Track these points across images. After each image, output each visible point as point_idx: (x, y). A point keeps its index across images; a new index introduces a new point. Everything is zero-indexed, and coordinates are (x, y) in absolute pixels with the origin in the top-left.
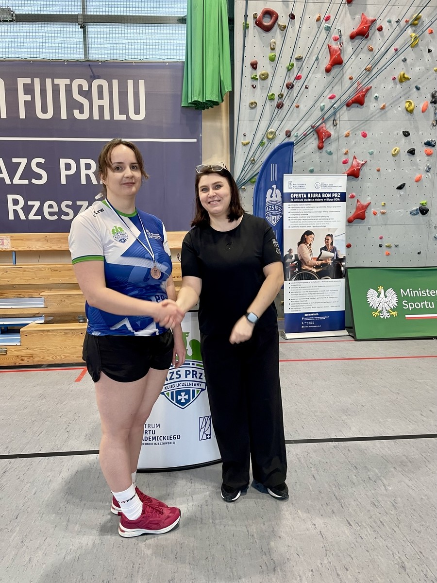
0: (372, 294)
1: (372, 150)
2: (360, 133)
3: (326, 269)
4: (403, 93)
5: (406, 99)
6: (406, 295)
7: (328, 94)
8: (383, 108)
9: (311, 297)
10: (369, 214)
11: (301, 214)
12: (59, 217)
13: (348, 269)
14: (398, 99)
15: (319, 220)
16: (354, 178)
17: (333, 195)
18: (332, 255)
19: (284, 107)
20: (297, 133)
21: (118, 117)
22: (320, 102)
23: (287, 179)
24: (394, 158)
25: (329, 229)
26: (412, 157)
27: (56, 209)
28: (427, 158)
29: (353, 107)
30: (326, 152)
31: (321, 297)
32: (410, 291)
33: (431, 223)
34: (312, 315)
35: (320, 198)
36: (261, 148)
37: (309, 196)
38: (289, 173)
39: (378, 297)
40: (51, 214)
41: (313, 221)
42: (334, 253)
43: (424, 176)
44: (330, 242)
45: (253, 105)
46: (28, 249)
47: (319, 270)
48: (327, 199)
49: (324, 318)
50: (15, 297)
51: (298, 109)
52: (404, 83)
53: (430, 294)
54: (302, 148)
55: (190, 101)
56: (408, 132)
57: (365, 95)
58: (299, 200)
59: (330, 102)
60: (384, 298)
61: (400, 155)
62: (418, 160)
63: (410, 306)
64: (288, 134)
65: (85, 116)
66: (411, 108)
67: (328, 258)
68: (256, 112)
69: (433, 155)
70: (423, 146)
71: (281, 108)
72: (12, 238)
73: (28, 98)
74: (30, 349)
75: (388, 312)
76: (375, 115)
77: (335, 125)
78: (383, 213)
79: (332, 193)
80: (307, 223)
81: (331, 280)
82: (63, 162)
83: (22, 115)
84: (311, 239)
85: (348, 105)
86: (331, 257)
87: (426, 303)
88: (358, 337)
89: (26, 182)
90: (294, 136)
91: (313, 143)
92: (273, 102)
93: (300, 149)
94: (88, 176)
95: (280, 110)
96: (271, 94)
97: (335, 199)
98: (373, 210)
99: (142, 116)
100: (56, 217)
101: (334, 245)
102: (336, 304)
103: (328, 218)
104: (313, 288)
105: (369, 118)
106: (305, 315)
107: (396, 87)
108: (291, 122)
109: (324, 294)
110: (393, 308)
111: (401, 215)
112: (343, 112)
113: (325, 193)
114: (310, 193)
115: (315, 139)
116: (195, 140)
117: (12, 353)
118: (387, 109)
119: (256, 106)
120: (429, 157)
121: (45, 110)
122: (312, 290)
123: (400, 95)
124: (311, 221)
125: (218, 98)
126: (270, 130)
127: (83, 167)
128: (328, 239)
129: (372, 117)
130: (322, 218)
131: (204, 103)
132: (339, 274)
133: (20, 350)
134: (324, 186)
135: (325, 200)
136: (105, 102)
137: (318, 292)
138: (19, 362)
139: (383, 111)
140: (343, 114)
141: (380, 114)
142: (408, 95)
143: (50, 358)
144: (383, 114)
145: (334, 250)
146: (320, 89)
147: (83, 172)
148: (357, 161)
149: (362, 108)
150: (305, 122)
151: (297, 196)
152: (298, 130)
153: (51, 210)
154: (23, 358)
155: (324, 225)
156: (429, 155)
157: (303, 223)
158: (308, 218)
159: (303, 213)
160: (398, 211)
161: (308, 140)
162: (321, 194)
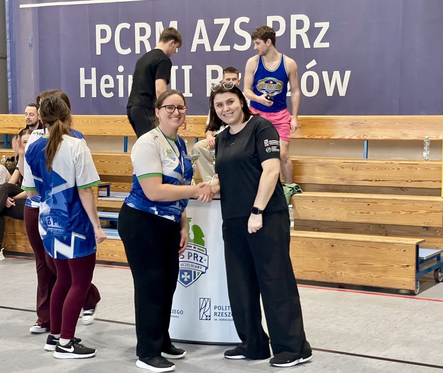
89: (227, 48)
147: (294, 32)
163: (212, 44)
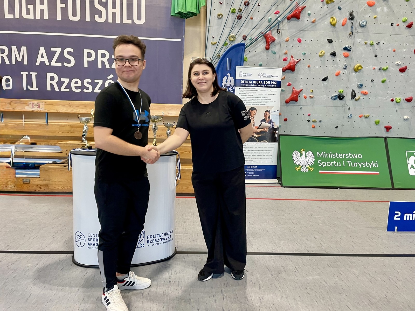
0: (296, 154)
1: (305, 52)
2: (296, 39)
3: (264, 135)
4: (328, 12)
5: (331, 15)
6: (321, 156)
7: (274, 10)
8: (314, 22)
9: (253, 155)
10: (301, 97)
11: (247, 95)
12: (82, 90)
13: (280, 136)
14: (325, 16)
15: (260, 100)
16: (291, 71)
17: (272, 82)
18: (269, 125)
19: (242, 18)
20: (251, 38)
21: (126, 21)
22: (269, 15)
23: (239, 69)
24: (321, 58)
25: (268, 107)
26: (334, 58)
27: (80, 84)
28: (344, 59)
29: (292, 21)
30: (272, 52)
31: (260, 155)
32: (324, 153)
33: (346, 106)
34: (253, 167)
35: (262, 84)
36: (225, 47)
37: (254, 82)
38: (240, 66)
39: (301, 156)
40: (77, 88)
41: (256, 100)
42: (271, 124)
43: (342, 72)
44: (268, 116)
45: (220, 16)
46: (56, 112)
47: (259, 136)
48: (267, 85)
49: (261, 170)
50: (45, 145)
51: (252, 20)
52: (330, 4)
53: (338, 156)
54: (254, 48)
55: (176, 12)
56: (331, 40)
57: (301, 12)
58: (246, 85)
59: (276, 16)
60: (305, 158)
61: (325, 56)
62: (338, 60)
63: (323, 164)
64: (245, 38)
65: (103, 20)
66: (334, 22)
67: (266, 127)
68: (222, 22)
69: (349, 57)
70: (342, 51)
71: (239, 19)
72: (46, 103)
73: (64, 5)
74: (46, 181)
75: (307, 168)
76: (308, 27)
77: (278, 33)
78: (311, 98)
79: (270, 81)
80: (252, 102)
81: (267, 143)
82: (86, 51)
83: (59, 18)
84: (254, 113)
85: (288, 19)
86: (268, 127)
87: (335, 163)
88: (284, 184)
89: (60, 64)
90: (248, 40)
91: (262, 45)
92: (234, 15)
93: (253, 49)
94: (103, 62)
95: (239, 21)
96: (233, 9)
97: (273, 86)
98: (304, 95)
99: (143, 21)
100: (79, 90)
101: (271, 118)
102: (270, 160)
103: (267, 99)
104: (254, 148)
105: (303, 28)
106: (248, 167)
107: (324, 7)
108: (247, 30)
109: (262, 153)
110: (310, 165)
111: (324, 99)
112: (285, 23)
113: (266, 81)
114: (255, 80)
115: (264, 42)
116: (180, 40)
117: (34, 182)
118: (316, 23)
119: (222, 17)
120: (346, 59)
121: (74, 15)
122: (253, 150)
123: (327, 13)
124: (255, 100)
125: (195, 11)
126: (231, 35)
127: (100, 55)
128: (267, 114)
129: (306, 28)
130: (263, 99)
131: (186, 13)
132: (273, 139)
133: (39, 181)
134: (265, 76)
135: (265, 86)
136: (117, 11)
137: (258, 151)
138: (38, 190)
139: (314, 24)
140: (284, 25)
141: (311, 26)
142: (332, 13)
143: (60, 188)
144: (313, 26)
145: (270, 122)
146: (268, 7)
147: (100, 59)
148: (293, 60)
149: (299, 21)
150: (257, 30)
151: (245, 82)
152: (252, 35)
153: (77, 85)
154: (41, 186)
155: (264, 104)
156: (346, 57)
157: (250, 102)
158: (253, 98)
159: (249, 95)
160: (323, 96)
161: (258, 43)
162: (263, 81)
163: (50, 62)
